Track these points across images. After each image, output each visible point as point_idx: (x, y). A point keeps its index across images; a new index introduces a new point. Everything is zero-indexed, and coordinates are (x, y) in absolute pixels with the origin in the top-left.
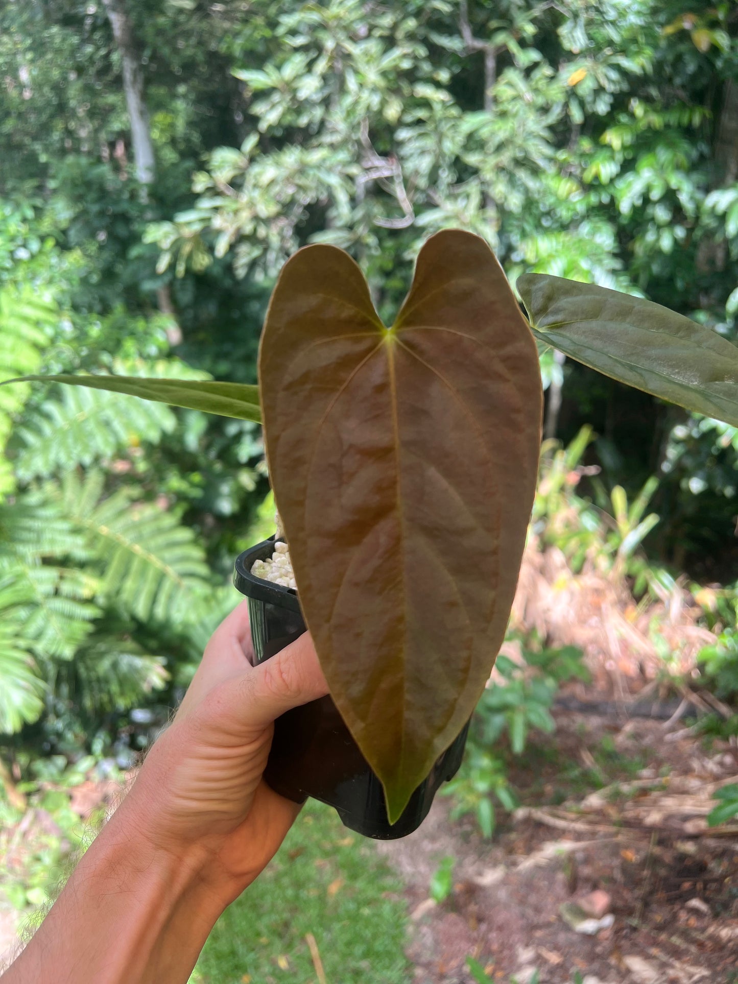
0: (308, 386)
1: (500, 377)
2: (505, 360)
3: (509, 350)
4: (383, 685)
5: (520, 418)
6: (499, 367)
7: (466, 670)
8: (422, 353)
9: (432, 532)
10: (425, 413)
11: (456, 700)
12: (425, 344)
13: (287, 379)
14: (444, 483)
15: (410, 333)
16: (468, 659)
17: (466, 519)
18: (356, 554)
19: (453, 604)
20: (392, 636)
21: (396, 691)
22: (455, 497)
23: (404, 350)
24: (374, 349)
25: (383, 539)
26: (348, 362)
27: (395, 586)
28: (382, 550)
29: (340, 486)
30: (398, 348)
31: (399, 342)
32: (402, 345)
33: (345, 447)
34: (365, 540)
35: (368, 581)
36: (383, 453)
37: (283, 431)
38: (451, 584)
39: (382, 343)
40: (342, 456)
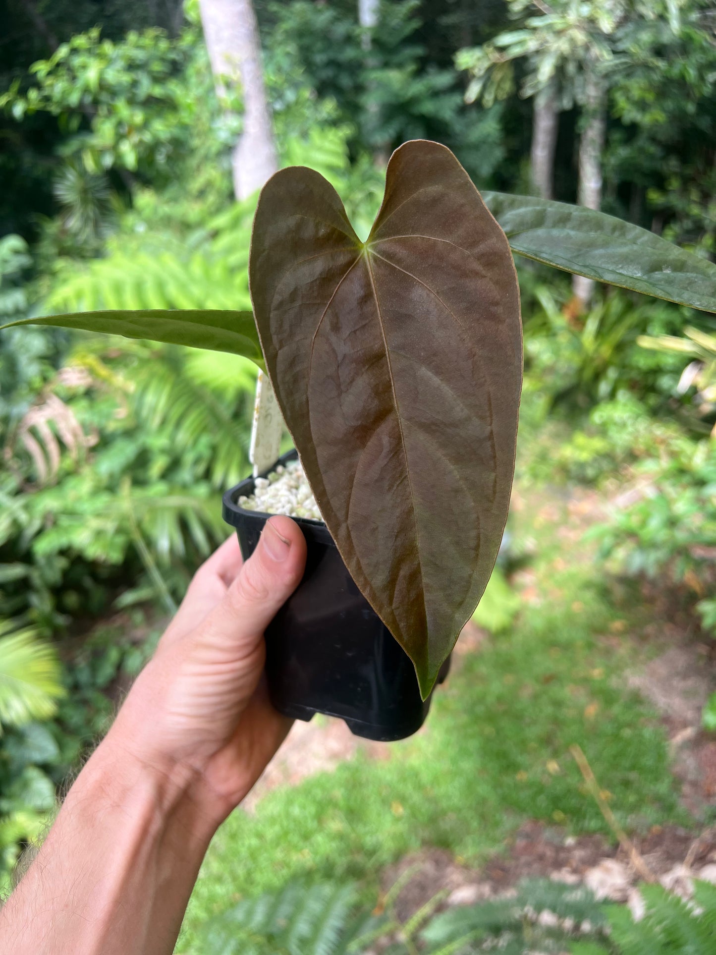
0: (298, 303)
1: (476, 274)
2: (480, 257)
3: (482, 248)
4: (402, 573)
5: (500, 310)
6: (477, 266)
7: (477, 548)
8: (399, 262)
9: (431, 427)
10: (409, 317)
11: (470, 576)
12: (401, 252)
13: (277, 299)
14: (436, 381)
15: (385, 243)
16: (478, 537)
17: (460, 410)
18: (362, 457)
19: (457, 491)
20: (405, 526)
21: (414, 577)
22: (448, 391)
23: (383, 262)
24: (353, 262)
25: (386, 440)
26: (328, 279)
27: (401, 482)
28: (385, 450)
29: (339, 395)
30: (376, 259)
31: (376, 254)
32: (379, 256)
33: (340, 358)
34: (369, 444)
35: (377, 481)
36: (375, 359)
37: (280, 349)
38: (454, 473)
39: (360, 256)
40: (338, 367)
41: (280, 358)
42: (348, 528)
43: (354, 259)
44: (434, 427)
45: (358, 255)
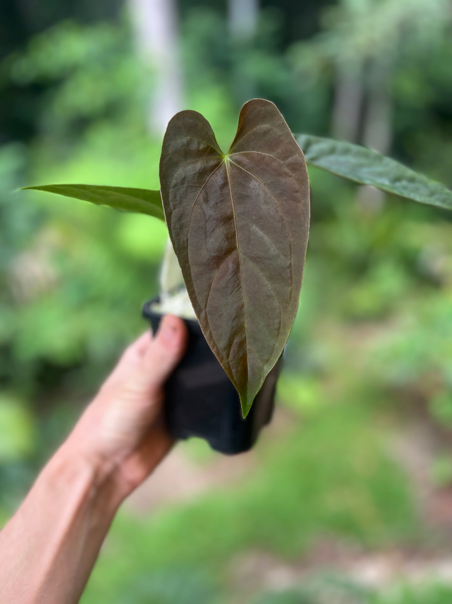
0: (185, 185)
1: (286, 174)
2: (289, 165)
3: (290, 160)
4: (235, 341)
5: (299, 195)
6: (287, 170)
7: (279, 328)
8: (244, 166)
9: (256, 259)
10: (248, 197)
11: (274, 345)
12: (245, 160)
13: (174, 182)
14: (261, 233)
15: (237, 156)
16: (280, 323)
17: (273, 250)
18: (217, 274)
19: (269, 296)
20: (239, 315)
21: (242, 344)
22: (267, 239)
23: (235, 166)
24: (218, 165)
25: (231, 265)
26: (203, 173)
27: (238, 289)
28: (230, 271)
29: (206, 238)
30: (231, 164)
31: (231, 161)
32: (233, 162)
33: (207, 217)
34: (221, 267)
35: (224, 288)
36: (228, 219)
37: (174, 210)
38: (268, 286)
39: (222, 162)
40: (206, 222)
41: (173, 215)
42: (206, 313)
43: (219, 163)
44: (258, 259)
45: (221, 161)
